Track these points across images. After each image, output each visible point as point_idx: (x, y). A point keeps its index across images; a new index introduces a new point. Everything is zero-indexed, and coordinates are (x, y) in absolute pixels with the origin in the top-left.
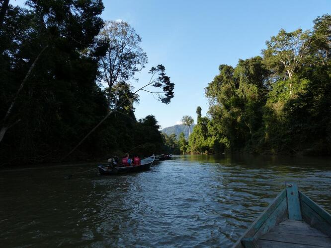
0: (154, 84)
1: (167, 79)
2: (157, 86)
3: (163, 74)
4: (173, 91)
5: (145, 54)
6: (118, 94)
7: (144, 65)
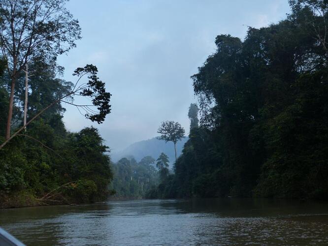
0: (82, 91)
1: (99, 85)
2: (85, 95)
3: (94, 78)
4: (109, 104)
5: (76, 23)
6: (29, 84)
7: (75, 42)
